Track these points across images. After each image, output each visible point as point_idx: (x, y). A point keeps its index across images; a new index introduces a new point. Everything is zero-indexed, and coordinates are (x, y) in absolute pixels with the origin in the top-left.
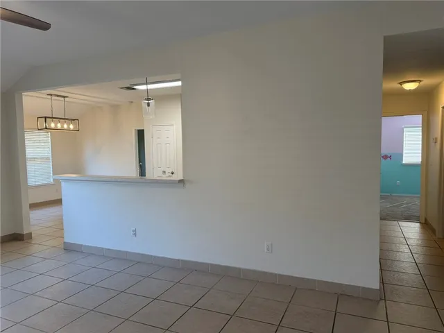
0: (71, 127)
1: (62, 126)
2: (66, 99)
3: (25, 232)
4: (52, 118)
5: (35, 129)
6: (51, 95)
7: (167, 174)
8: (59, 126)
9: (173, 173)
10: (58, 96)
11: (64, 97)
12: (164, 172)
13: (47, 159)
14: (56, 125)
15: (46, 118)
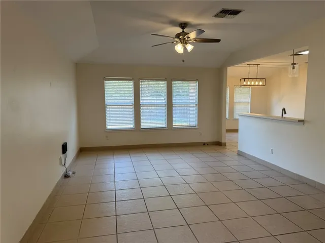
0: (260, 83)
1: (254, 83)
2: (258, 66)
3: (223, 141)
4: (249, 79)
5: (238, 86)
6: (249, 65)
8: (253, 83)
10: (254, 65)
13: (248, 103)
14: (251, 83)
15: (244, 79)
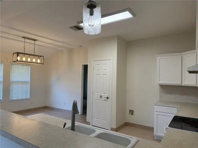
0: (39, 61)
1: (32, 60)
2: (36, 42)
4: (24, 54)
6: (24, 38)
7: (103, 99)
8: (29, 60)
9: (108, 98)
10: (29, 39)
11: (35, 40)
12: (101, 96)
13: (27, 82)
14: (27, 59)
15: (18, 53)
